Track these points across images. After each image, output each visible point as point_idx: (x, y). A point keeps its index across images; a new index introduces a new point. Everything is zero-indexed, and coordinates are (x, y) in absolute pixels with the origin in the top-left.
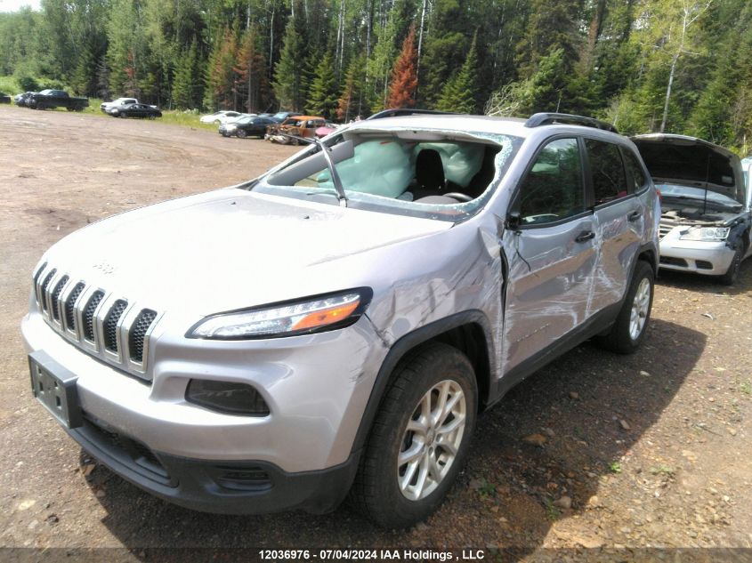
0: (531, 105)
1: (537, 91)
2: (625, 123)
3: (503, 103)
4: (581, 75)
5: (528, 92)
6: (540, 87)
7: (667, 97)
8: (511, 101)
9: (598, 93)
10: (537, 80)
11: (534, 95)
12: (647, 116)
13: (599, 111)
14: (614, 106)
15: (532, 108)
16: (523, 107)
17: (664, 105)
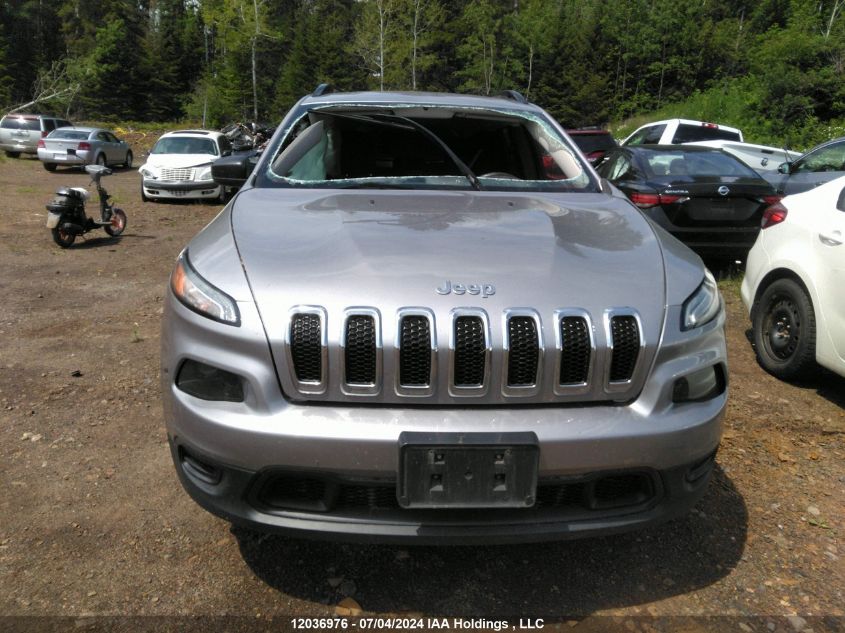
0: (98, 86)
1: (102, 70)
2: (217, 109)
3: (58, 83)
4: (150, 53)
5: (89, 71)
6: (105, 66)
7: (254, 82)
8: (68, 82)
9: (176, 75)
10: (99, 57)
11: (99, 74)
12: (239, 102)
13: (182, 96)
14: (199, 90)
15: (99, 90)
16: (88, 90)
17: (252, 90)
